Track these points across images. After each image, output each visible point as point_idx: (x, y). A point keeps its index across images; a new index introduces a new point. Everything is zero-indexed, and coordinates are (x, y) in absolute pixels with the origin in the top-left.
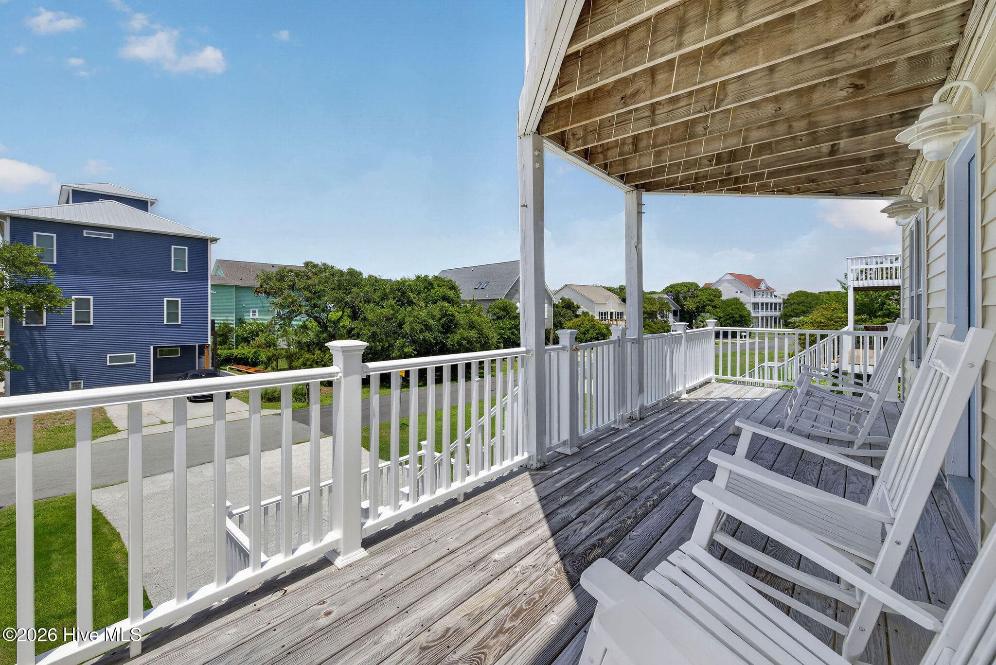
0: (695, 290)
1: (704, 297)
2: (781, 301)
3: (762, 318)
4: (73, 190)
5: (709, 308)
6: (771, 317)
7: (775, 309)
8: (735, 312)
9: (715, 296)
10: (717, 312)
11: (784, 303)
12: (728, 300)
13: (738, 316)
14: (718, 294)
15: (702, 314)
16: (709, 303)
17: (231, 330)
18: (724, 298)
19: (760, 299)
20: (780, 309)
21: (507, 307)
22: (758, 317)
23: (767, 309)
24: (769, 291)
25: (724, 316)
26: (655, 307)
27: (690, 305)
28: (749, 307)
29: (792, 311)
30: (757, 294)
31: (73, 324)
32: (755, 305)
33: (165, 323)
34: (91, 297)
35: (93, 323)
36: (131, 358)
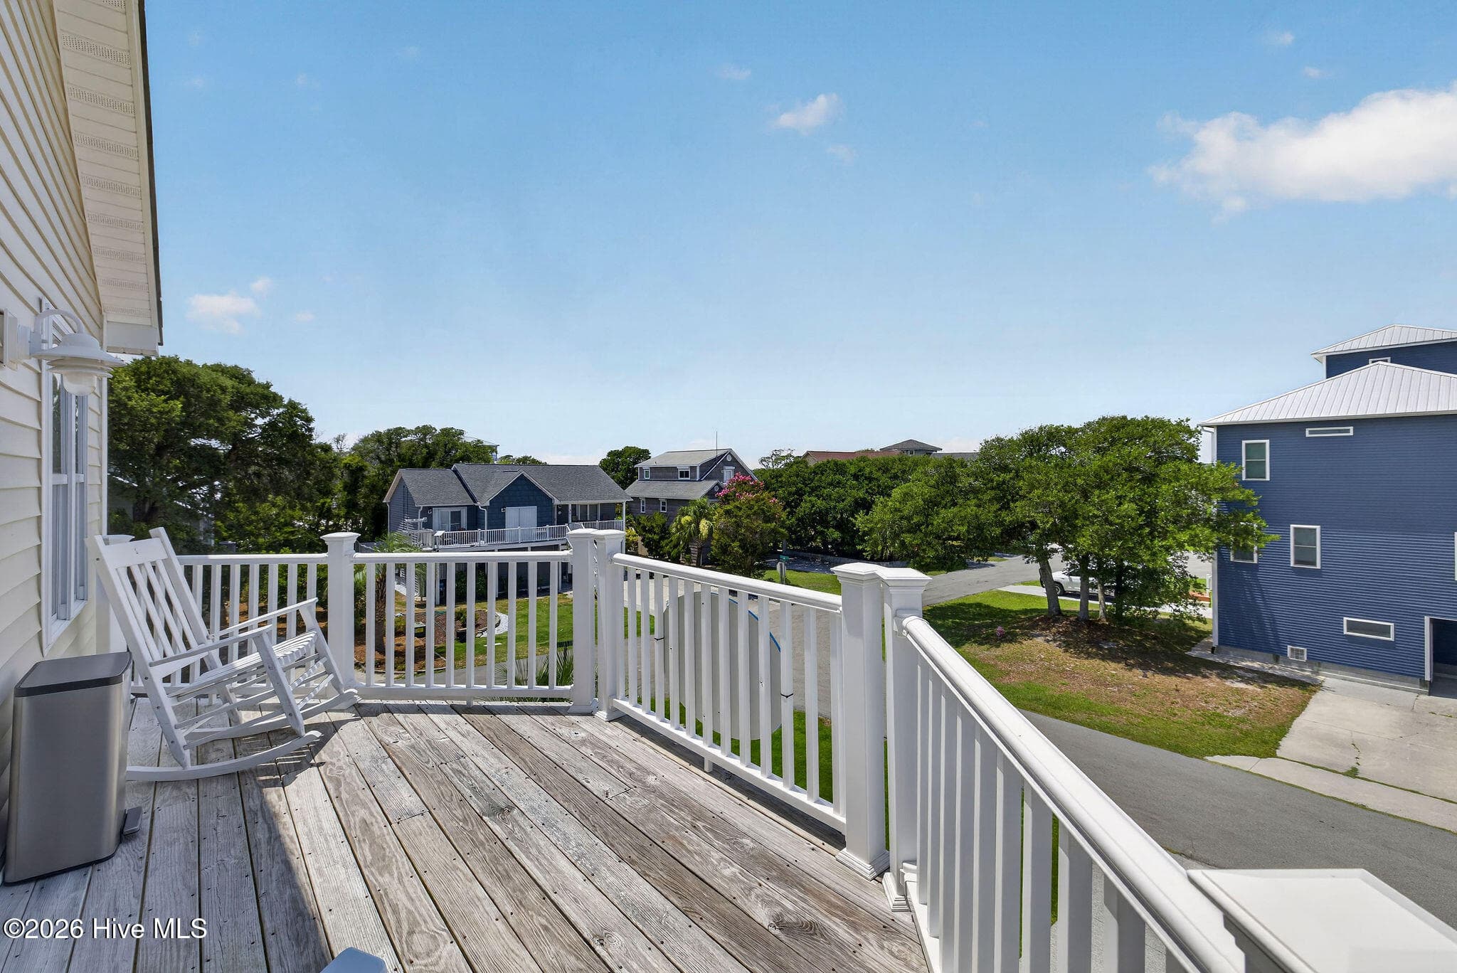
31: (1292, 564)
34: (1318, 528)
35: (1322, 566)
36: (1385, 631)
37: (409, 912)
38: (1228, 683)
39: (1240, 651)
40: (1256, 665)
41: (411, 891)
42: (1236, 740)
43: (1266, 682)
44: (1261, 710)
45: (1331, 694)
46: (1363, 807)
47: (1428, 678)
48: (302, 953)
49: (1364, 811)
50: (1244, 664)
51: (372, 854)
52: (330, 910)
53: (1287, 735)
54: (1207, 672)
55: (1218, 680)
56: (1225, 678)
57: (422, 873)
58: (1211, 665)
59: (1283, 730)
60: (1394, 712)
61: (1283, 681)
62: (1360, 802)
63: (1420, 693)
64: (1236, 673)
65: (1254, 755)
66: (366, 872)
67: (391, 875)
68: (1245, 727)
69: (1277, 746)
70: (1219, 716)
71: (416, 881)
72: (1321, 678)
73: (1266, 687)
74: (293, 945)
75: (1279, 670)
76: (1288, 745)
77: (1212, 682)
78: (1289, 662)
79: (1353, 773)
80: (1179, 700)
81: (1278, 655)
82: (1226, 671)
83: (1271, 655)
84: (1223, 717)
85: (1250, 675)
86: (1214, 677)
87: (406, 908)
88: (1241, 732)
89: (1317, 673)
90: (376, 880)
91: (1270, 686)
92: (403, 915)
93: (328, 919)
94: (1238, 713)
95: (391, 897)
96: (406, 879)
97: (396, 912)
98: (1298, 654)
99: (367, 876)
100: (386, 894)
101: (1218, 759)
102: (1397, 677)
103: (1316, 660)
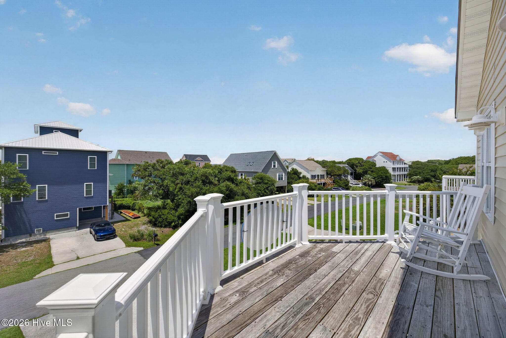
0: (362, 162)
1: (366, 166)
2: (408, 166)
3: (398, 175)
4: (40, 127)
5: (369, 172)
6: (402, 175)
7: (405, 171)
8: (383, 174)
9: (372, 166)
10: (373, 174)
11: (409, 167)
12: (380, 168)
13: (384, 176)
14: (374, 164)
15: (366, 175)
16: (369, 169)
17: (124, 187)
18: (377, 166)
19: (396, 166)
20: (407, 170)
21: (262, 177)
22: (396, 175)
23: (400, 171)
24: (401, 161)
25: (377, 177)
26: (341, 172)
27: (359, 170)
28: (391, 171)
29: (413, 172)
30: (395, 163)
31: (37, 199)
32: (394, 169)
33: (85, 196)
34: (46, 185)
35: (48, 198)
36: (67, 215)
37: (366, 303)
38: (18, 250)
39: (14, 238)
40: (24, 240)
41: (359, 307)
42: (38, 267)
43: (32, 244)
44: (38, 254)
45: (54, 240)
46: (88, 265)
47: (78, 226)
48: (399, 319)
49: (89, 265)
50: (19, 241)
51: (355, 327)
52: (383, 323)
53: (53, 257)
54: (7, 250)
55: (14, 251)
56: (16, 249)
57: (351, 308)
58: (7, 247)
59: (50, 256)
60: (74, 238)
61: (37, 242)
62: (87, 264)
63: (76, 231)
64: (18, 246)
65: (48, 268)
66: (363, 324)
67: (358, 315)
68: (38, 261)
69: (53, 262)
70: (24, 262)
71: (355, 308)
72: (48, 236)
73: (33, 246)
74: (400, 323)
75: (32, 239)
76: (56, 259)
77: (13, 252)
78: (36, 235)
79: (78, 258)
80: (3, 264)
81: (31, 233)
82: (14, 247)
83: (28, 235)
84: (27, 262)
85: (24, 244)
86: (11, 250)
87: (365, 304)
88: (38, 263)
89: (45, 235)
90: (363, 318)
91: (34, 245)
92: (368, 304)
93: (386, 321)
94: (31, 258)
95: (365, 310)
96: (356, 311)
97: (368, 307)
98: (39, 231)
99: (364, 322)
100: (365, 312)
101: (37, 276)
102: (70, 228)
103: (46, 231)
